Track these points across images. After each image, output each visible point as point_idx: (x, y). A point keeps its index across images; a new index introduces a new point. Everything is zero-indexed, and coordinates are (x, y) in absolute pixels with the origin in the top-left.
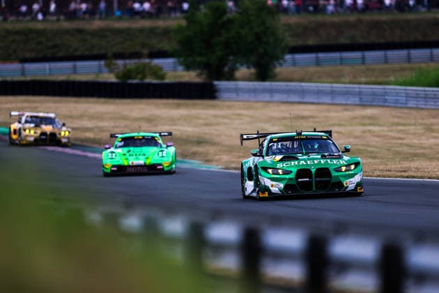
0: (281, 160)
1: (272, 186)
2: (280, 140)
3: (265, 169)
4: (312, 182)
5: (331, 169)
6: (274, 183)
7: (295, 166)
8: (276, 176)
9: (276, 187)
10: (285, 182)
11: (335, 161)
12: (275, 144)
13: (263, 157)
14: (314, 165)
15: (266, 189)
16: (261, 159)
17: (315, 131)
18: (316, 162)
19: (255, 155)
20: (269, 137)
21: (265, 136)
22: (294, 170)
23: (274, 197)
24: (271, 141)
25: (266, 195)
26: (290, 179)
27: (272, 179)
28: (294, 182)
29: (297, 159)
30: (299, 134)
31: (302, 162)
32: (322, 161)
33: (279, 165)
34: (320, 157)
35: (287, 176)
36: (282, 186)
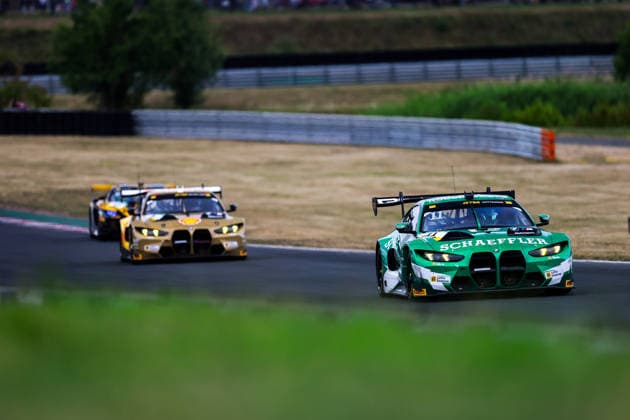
0: (445, 239)
1: (433, 279)
2: (441, 207)
3: (421, 253)
4: (494, 273)
5: (525, 253)
6: (436, 275)
7: (469, 247)
8: (439, 264)
9: (439, 282)
10: (454, 272)
11: (530, 240)
12: (433, 214)
13: (415, 233)
14: (497, 246)
15: (424, 284)
16: (412, 238)
17: (488, 192)
18: (500, 241)
19: (401, 231)
20: (422, 203)
21: (415, 199)
22: (468, 255)
23: (435, 297)
24: (426, 209)
25: (424, 293)
26: (462, 269)
27: (434, 269)
28: (468, 274)
29: (469, 237)
30: (469, 197)
31: (479, 242)
32: (511, 240)
33: (444, 247)
34: (505, 233)
35: (457, 265)
36: (448, 279)
